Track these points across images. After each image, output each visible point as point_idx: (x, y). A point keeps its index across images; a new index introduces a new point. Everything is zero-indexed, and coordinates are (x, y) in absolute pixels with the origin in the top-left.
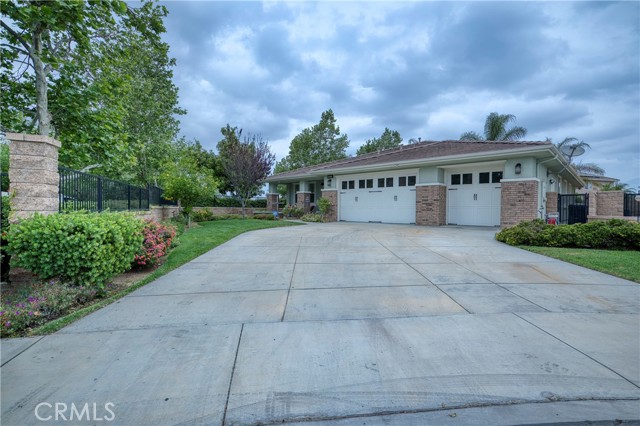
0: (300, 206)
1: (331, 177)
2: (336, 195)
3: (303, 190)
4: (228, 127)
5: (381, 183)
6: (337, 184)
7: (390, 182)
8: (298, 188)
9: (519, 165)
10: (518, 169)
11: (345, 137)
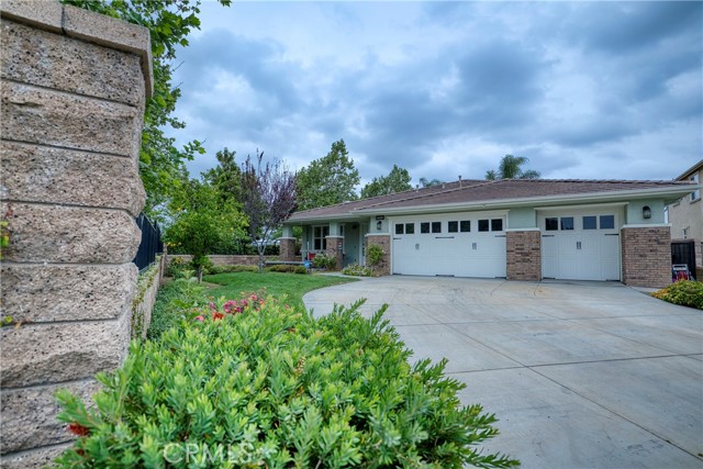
0: (330, 255)
1: (380, 218)
2: (389, 242)
3: (334, 233)
4: (226, 151)
5: (453, 227)
6: (389, 228)
7: (466, 226)
8: (326, 231)
9: (646, 209)
10: (647, 213)
11: (356, 173)
